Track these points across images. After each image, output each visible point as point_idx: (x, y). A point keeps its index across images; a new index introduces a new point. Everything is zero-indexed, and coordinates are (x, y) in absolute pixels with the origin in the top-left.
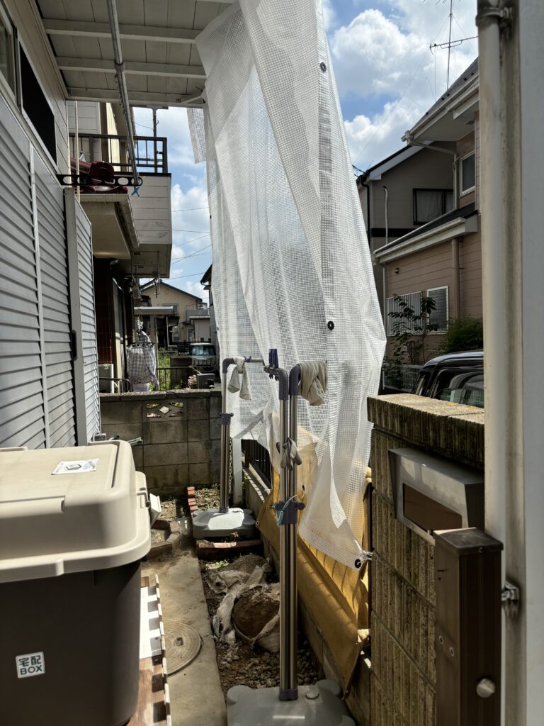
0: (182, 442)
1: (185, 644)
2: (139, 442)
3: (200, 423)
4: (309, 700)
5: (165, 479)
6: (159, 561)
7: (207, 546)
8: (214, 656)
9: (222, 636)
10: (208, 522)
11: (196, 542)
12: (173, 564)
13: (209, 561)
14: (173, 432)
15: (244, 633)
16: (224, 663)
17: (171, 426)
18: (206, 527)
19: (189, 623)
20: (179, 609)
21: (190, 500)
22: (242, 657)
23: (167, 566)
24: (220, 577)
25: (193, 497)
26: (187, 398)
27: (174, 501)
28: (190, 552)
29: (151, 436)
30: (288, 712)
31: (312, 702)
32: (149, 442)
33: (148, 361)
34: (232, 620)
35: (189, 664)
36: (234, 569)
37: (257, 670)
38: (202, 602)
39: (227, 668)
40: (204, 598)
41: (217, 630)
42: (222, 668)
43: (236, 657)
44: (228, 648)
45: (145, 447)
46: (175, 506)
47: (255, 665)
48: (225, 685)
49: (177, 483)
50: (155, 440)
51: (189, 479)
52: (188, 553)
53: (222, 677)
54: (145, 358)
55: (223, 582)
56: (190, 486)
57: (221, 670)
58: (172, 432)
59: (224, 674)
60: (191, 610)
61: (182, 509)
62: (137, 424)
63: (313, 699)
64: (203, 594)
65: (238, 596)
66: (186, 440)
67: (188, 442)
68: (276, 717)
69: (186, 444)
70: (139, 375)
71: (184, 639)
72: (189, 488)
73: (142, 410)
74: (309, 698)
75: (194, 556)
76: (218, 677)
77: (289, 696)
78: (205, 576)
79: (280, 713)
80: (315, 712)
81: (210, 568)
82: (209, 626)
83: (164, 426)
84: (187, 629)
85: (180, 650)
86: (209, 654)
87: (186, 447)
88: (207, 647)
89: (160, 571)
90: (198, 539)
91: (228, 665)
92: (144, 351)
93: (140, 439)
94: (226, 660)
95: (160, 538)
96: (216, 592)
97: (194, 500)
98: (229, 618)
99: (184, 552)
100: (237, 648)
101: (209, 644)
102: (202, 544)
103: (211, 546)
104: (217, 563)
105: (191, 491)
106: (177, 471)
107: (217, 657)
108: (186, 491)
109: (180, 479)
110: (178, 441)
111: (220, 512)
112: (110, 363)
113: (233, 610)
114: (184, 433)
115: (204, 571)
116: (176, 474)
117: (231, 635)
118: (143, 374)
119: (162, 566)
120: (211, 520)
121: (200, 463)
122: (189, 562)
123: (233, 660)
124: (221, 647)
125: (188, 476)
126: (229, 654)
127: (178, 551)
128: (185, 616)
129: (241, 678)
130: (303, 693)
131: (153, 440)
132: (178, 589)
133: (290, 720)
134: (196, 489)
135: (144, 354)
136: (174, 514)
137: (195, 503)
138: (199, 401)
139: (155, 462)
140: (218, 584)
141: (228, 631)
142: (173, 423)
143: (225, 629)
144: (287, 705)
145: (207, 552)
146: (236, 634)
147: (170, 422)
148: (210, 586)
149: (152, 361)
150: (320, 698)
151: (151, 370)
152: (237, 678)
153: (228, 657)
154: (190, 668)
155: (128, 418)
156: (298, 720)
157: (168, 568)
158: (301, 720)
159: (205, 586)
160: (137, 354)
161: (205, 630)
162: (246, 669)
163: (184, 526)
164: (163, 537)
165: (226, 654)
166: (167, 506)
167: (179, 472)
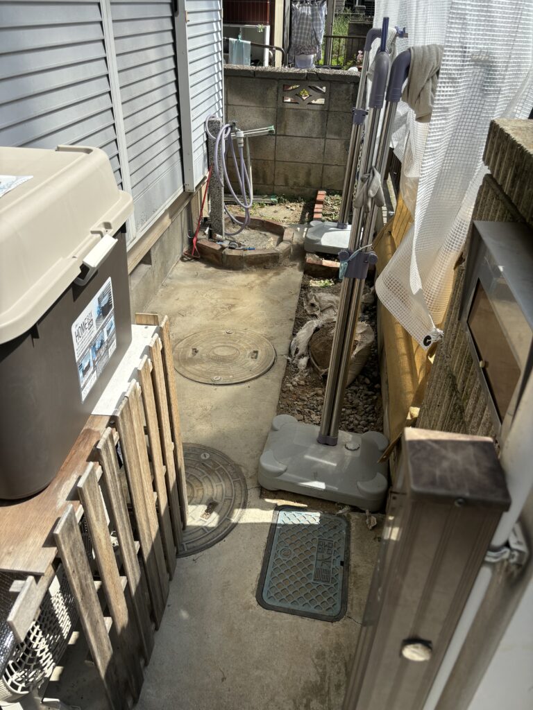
0: (319, 138)
1: (258, 358)
2: (271, 131)
3: (343, 117)
4: (346, 450)
5: (296, 177)
6: (265, 268)
7: (315, 262)
8: (281, 377)
9: (296, 359)
10: (321, 237)
11: (305, 255)
12: (278, 274)
13: (314, 277)
14: (310, 124)
15: (316, 363)
16: (289, 385)
17: (308, 115)
18: (319, 241)
19: (270, 339)
20: (267, 321)
21: (317, 206)
22: (308, 384)
23: (270, 274)
24: (315, 298)
25: (321, 202)
26: (330, 82)
27: (303, 203)
28: (298, 264)
29: (285, 126)
30: (321, 456)
31: (349, 453)
32: (282, 132)
33: (316, 25)
34: (308, 347)
35: (256, 378)
36: (332, 293)
37: (317, 401)
38: (291, 320)
39: (290, 391)
40: (293, 317)
41: (293, 352)
42: (285, 390)
43: (302, 383)
44: (297, 372)
45: (278, 137)
46: (301, 209)
47: (317, 395)
48: (281, 406)
49: (308, 184)
50: (290, 132)
51: (322, 182)
52: (295, 265)
53: (281, 398)
54: (313, 20)
55: (317, 304)
56: (321, 189)
57: (284, 391)
58: (308, 124)
59: (285, 395)
60: (277, 326)
61: (307, 214)
62: (271, 110)
63: (351, 450)
64: (294, 312)
65: (320, 326)
66: (323, 135)
67: (325, 139)
68: (307, 457)
69: (323, 140)
70: (303, 43)
71: (260, 353)
72: (319, 192)
73: (278, 92)
74: (347, 448)
75: (300, 270)
76: (277, 397)
77: (327, 440)
78: (304, 292)
79: (312, 454)
80: (348, 463)
81: (313, 285)
82: (288, 346)
83: (301, 116)
84: (266, 344)
85: (252, 363)
86: (277, 374)
87: (323, 144)
88: (279, 365)
89: (262, 279)
90: (309, 253)
91: (292, 388)
92: (312, 10)
93: (272, 128)
94: (291, 383)
95: (272, 244)
96: (309, 312)
97: (321, 206)
98: (306, 345)
99: (292, 263)
100: (306, 374)
101: (282, 364)
102: (310, 259)
103: (319, 263)
104: (322, 281)
105: (322, 195)
106: (310, 170)
107: (284, 377)
108: (316, 194)
109: (313, 180)
110: (314, 136)
111: (337, 227)
112: (266, 24)
113: (311, 339)
114: (322, 127)
115: (305, 287)
116: (309, 174)
117: (303, 361)
118: (308, 42)
119: (266, 274)
120: (326, 234)
121: (337, 165)
122: (293, 274)
123: (299, 385)
124: (291, 369)
125: (322, 178)
126: (296, 379)
127: (287, 261)
128: (269, 330)
129: (299, 403)
130: (344, 441)
131: (288, 130)
132: (273, 301)
133: (321, 463)
134: (328, 194)
135: (313, 15)
136: (298, 218)
137: (320, 210)
138: (345, 87)
139: (287, 157)
140: (313, 305)
141: (302, 356)
142: (311, 113)
143: (299, 353)
144: (323, 448)
145: (314, 268)
146: (309, 361)
147: (307, 111)
148: (305, 304)
149: (320, 24)
150: (359, 451)
151: (318, 36)
152: (295, 403)
153: (295, 381)
154: (256, 381)
155: (262, 101)
156: (329, 465)
157: (271, 277)
158: (333, 466)
159: (300, 303)
160: (304, 14)
161: (282, 349)
162: (308, 396)
163: (303, 234)
164: (276, 243)
165: (294, 377)
166: (294, 208)
167: (312, 172)
